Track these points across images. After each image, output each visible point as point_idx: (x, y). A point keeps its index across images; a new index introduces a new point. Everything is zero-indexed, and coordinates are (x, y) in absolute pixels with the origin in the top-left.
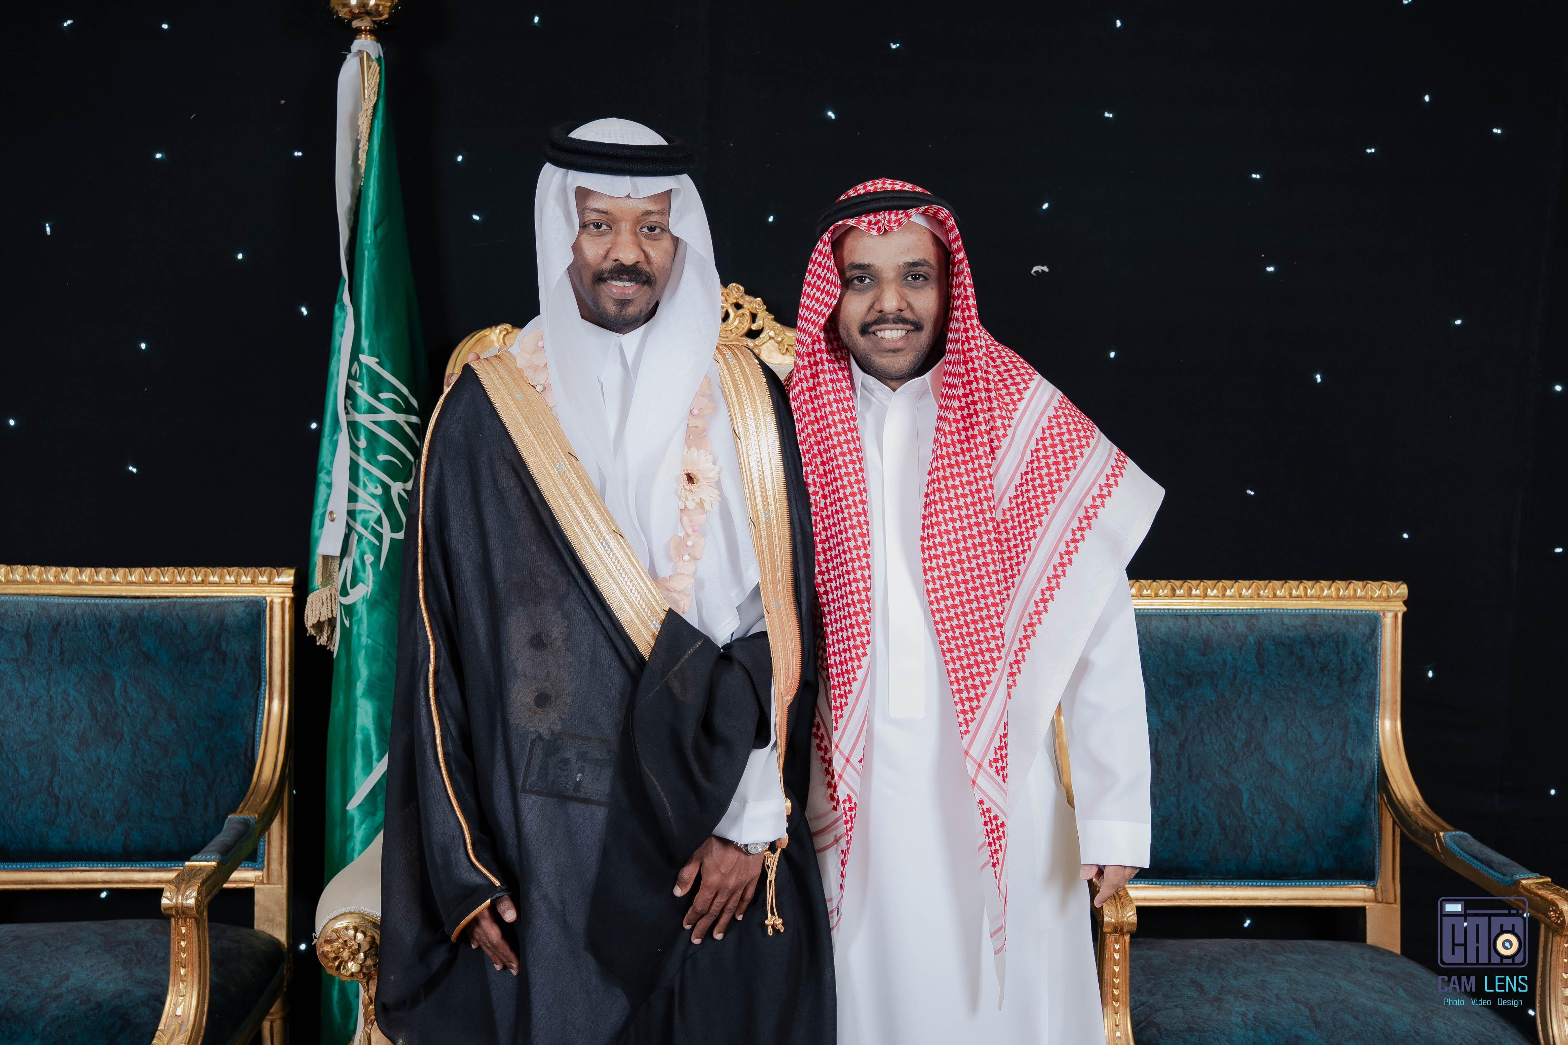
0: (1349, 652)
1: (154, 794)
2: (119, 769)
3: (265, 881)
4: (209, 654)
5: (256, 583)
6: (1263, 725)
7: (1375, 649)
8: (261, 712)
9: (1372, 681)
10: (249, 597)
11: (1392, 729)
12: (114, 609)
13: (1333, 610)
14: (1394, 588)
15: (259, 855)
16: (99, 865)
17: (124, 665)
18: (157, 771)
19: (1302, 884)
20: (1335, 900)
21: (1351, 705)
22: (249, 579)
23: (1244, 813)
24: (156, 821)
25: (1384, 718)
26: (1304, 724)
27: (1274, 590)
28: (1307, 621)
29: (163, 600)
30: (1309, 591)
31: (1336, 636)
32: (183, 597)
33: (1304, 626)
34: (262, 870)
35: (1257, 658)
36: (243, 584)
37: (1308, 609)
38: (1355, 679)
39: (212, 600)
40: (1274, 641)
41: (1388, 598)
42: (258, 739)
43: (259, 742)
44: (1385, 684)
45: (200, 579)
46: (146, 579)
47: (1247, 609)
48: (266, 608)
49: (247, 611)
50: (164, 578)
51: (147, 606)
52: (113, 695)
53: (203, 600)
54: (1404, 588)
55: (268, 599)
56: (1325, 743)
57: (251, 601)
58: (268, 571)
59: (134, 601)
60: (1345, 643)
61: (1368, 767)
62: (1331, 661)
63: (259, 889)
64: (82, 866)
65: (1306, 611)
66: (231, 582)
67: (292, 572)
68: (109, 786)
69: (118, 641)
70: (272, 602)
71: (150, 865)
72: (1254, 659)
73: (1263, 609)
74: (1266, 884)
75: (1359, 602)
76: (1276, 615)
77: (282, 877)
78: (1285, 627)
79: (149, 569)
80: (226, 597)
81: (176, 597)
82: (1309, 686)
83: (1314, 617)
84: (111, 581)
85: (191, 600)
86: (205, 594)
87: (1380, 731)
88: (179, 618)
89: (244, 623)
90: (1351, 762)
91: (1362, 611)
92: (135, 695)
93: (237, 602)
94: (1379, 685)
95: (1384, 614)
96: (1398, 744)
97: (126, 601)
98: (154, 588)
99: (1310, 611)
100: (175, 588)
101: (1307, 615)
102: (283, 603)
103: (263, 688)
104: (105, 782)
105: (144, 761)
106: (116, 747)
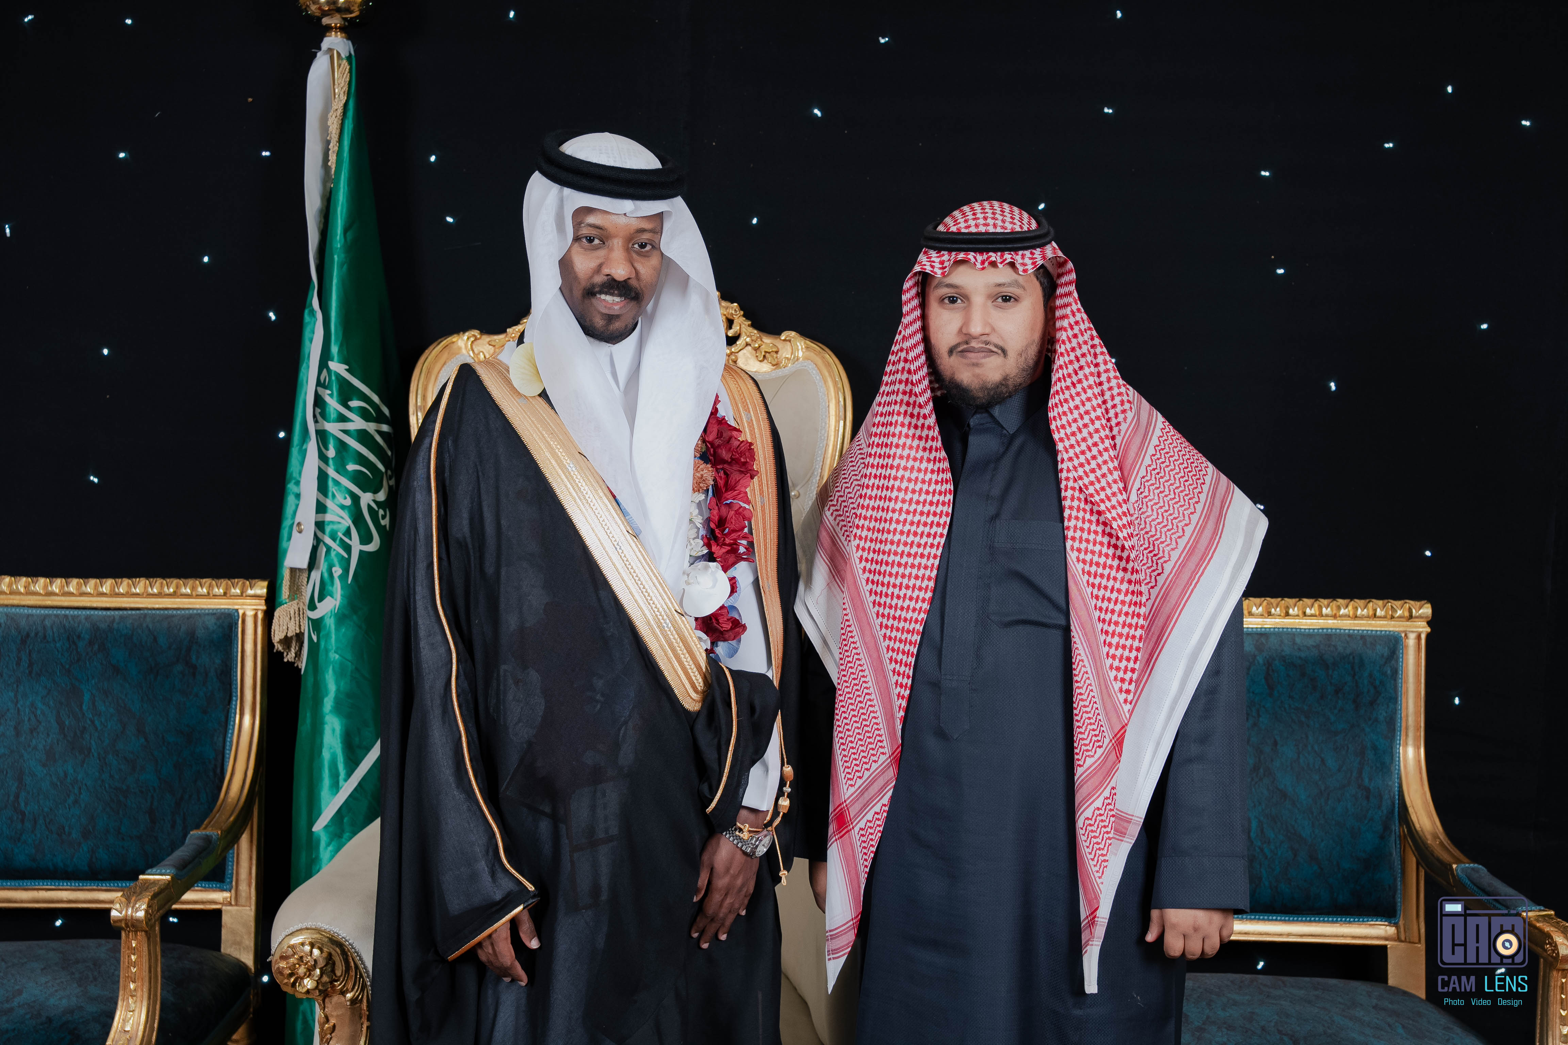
0: (1366, 674)
1: (121, 812)
2: (86, 785)
3: (233, 903)
4: (179, 668)
5: (228, 595)
6: (1272, 749)
7: (1395, 672)
8: (231, 727)
9: (1391, 706)
10: (221, 609)
11: (1415, 757)
12: (84, 621)
13: (1349, 630)
14: (1418, 606)
15: (228, 875)
16: (65, 884)
17: (93, 677)
18: (124, 787)
19: (1317, 919)
20: (1354, 937)
21: (1367, 730)
22: (221, 591)
23: (1252, 842)
24: (123, 839)
25: (1406, 744)
26: (1316, 748)
27: (1287, 608)
28: (1320, 641)
29: (134, 612)
30: (1324, 610)
31: (1351, 657)
32: (154, 609)
33: (1317, 646)
34: (230, 891)
35: (1266, 679)
36: (215, 596)
37: (1323, 629)
38: (1372, 703)
39: (183, 612)
40: (1284, 661)
41: (1411, 617)
42: (227, 756)
43: (229, 758)
44: (1407, 708)
45: (171, 590)
46: (117, 590)
47: (1257, 628)
48: (238, 620)
49: (218, 623)
50: (135, 588)
51: (117, 618)
52: (81, 709)
53: (175, 612)
54: (1427, 608)
55: (241, 612)
56: (1339, 770)
57: (222, 614)
58: (240, 583)
59: (104, 613)
60: (1362, 664)
61: (1386, 797)
62: (1346, 683)
63: (227, 911)
64: (47, 885)
65: (1320, 631)
66: (203, 594)
67: (265, 584)
68: (76, 802)
69: (87, 654)
70: (244, 615)
71: (116, 885)
72: (1263, 680)
73: (1274, 628)
74: (1279, 918)
75: (1378, 622)
76: (1288, 634)
77: (250, 898)
78: (1296, 648)
79: (120, 580)
80: (197, 609)
81: (147, 609)
82: (1322, 710)
83: (1328, 637)
84: (81, 591)
85: (162, 612)
86: (175, 606)
87: (1401, 759)
88: (149, 630)
89: (215, 636)
90: (1368, 790)
91: (1381, 631)
92: (103, 708)
93: (208, 614)
94: (1401, 710)
95: (1406, 635)
96: (1421, 773)
97: (96, 612)
98: (125, 599)
99: (1325, 631)
100: (146, 599)
101: (1321, 635)
102: (256, 616)
103: (234, 703)
104: (72, 798)
105: (111, 776)
106: (83, 762)
